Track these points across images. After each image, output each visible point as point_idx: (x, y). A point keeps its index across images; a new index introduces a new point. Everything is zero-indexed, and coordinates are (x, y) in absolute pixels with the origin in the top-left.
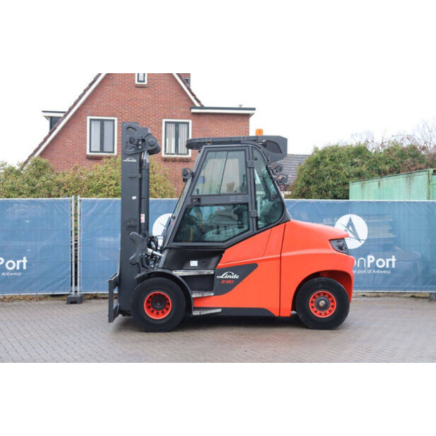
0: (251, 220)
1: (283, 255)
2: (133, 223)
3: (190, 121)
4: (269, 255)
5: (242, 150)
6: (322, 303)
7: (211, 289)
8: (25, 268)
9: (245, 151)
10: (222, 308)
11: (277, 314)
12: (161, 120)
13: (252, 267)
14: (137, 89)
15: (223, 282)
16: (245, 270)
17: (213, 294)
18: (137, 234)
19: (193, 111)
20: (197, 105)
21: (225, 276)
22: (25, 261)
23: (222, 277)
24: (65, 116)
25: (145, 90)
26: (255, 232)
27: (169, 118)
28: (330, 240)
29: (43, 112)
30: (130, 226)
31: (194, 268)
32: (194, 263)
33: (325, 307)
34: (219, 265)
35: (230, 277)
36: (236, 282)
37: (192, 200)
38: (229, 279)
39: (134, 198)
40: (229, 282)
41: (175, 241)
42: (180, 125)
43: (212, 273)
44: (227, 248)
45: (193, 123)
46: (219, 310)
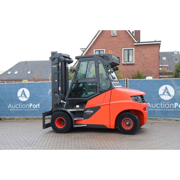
0: (97, 88)
1: (111, 103)
2: (56, 91)
3: (134, 48)
4: (105, 103)
5: (94, 60)
6: (128, 123)
7: (82, 117)
8: (39, 107)
9: (95, 60)
10: (87, 125)
11: (109, 128)
12: (122, 49)
13: (99, 108)
14: (112, 37)
15: (87, 114)
16: (96, 109)
17: (83, 119)
18: (57, 95)
19: (134, 44)
20: (136, 42)
21: (88, 111)
22: (39, 105)
23: (87, 112)
24: (86, 50)
25: (115, 38)
26: (99, 93)
27: (125, 48)
28: (131, 97)
29: (81, 49)
30: (55, 92)
31: (78, 108)
32: (78, 106)
33: (129, 125)
34: (85, 107)
35: (90, 112)
36: (92, 114)
37: (75, 81)
38: (89, 113)
39: (56, 81)
40: (90, 114)
41: (69, 97)
42: (130, 50)
43: (83, 110)
44: (88, 100)
45: (135, 49)
46: (86, 125)
